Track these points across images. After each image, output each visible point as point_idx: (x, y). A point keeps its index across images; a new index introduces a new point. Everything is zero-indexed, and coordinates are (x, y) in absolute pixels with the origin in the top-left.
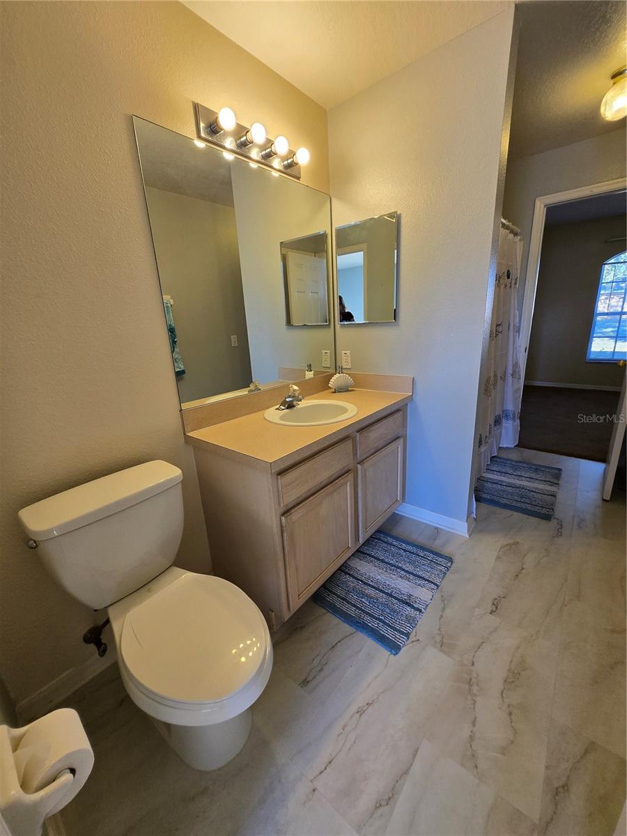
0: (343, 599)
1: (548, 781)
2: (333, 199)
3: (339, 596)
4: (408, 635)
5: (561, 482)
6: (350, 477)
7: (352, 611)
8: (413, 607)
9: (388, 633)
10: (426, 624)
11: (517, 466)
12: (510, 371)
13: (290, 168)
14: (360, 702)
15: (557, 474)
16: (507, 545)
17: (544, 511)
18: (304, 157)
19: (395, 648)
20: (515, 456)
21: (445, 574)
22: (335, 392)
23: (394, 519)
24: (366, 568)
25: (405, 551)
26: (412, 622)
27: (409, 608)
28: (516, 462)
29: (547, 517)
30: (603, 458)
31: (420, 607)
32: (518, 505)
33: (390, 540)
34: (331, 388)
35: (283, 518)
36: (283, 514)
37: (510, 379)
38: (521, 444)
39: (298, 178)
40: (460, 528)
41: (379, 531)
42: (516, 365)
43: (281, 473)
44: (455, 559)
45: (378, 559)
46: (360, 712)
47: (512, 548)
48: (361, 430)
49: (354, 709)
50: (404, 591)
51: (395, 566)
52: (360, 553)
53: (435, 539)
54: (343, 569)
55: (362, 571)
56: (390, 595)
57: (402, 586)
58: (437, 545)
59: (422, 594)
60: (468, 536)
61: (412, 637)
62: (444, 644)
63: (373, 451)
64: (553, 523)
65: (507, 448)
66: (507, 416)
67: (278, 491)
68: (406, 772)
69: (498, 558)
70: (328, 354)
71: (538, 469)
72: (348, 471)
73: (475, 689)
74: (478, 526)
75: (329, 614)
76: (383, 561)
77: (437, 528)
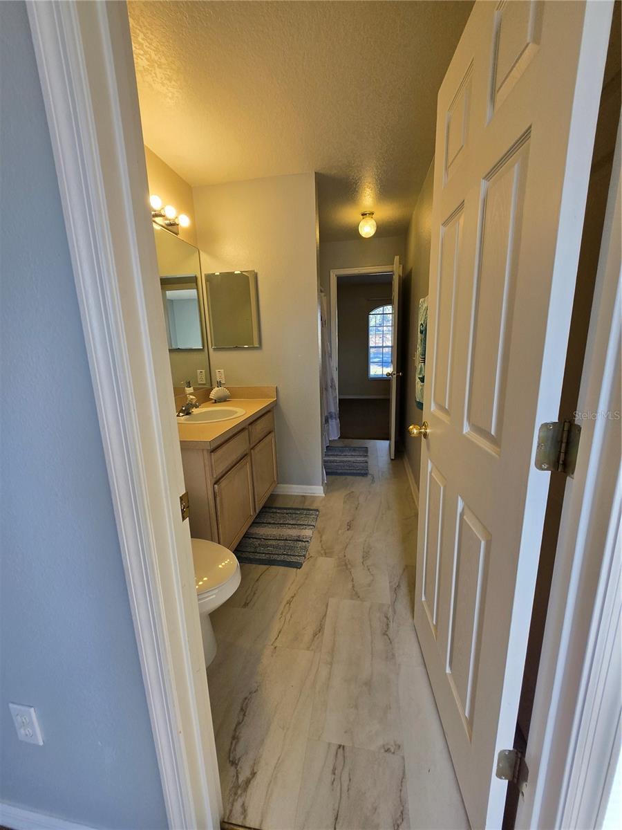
0: (253, 552)
1: (391, 587)
2: (200, 251)
3: (249, 552)
4: (304, 556)
5: (369, 454)
6: (248, 458)
7: (263, 557)
8: (302, 541)
9: (293, 559)
10: (313, 547)
11: (342, 449)
12: (329, 384)
13: (172, 226)
14: (287, 598)
15: (366, 450)
16: (347, 495)
17: (363, 472)
18: (184, 221)
19: (298, 566)
20: (340, 444)
21: (317, 519)
22: (215, 403)
23: (273, 498)
24: (264, 531)
25: (287, 514)
26: (306, 549)
27: (300, 543)
28: (342, 447)
29: (365, 474)
30: (387, 438)
31: (307, 540)
32: (349, 471)
33: (275, 510)
34: (212, 399)
35: (216, 486)
36: (215, 484)
37: (330, 390)
38: (342, 437)
39: (177, 234)
40: (318, 491)
41: (264, 507)
42: (332, 380)
43: (213, 451)
44: (320, 509)
45: (270, 523)
46: (289, 602)
47: (351, 495)
48: (251, 424)
49: (284, 602)
50: (294, 535)
51: (283, 524)
52: (255, 523)
53: (304, 503)
54: (247, 536)
55: (262, 533)
56: (286, 540)
57: (293, 532)
58: (306, 506)
59: (307, 533)
60: (324, 495)
61: (307, 556)
62: (327, 553)
63: (258, 441)
64: (369, 476)
65: (334, 440)
66: (331, 417)
67: (212, 465)
68: (325, 615)
69: (345, 502)
70: (204, 373)
71: (354, 449)
72: (246, 455)
73: (349, 566)
74: (328, 488)
75: (247, 565)
76: (274, 524)
77: (303, 496)
